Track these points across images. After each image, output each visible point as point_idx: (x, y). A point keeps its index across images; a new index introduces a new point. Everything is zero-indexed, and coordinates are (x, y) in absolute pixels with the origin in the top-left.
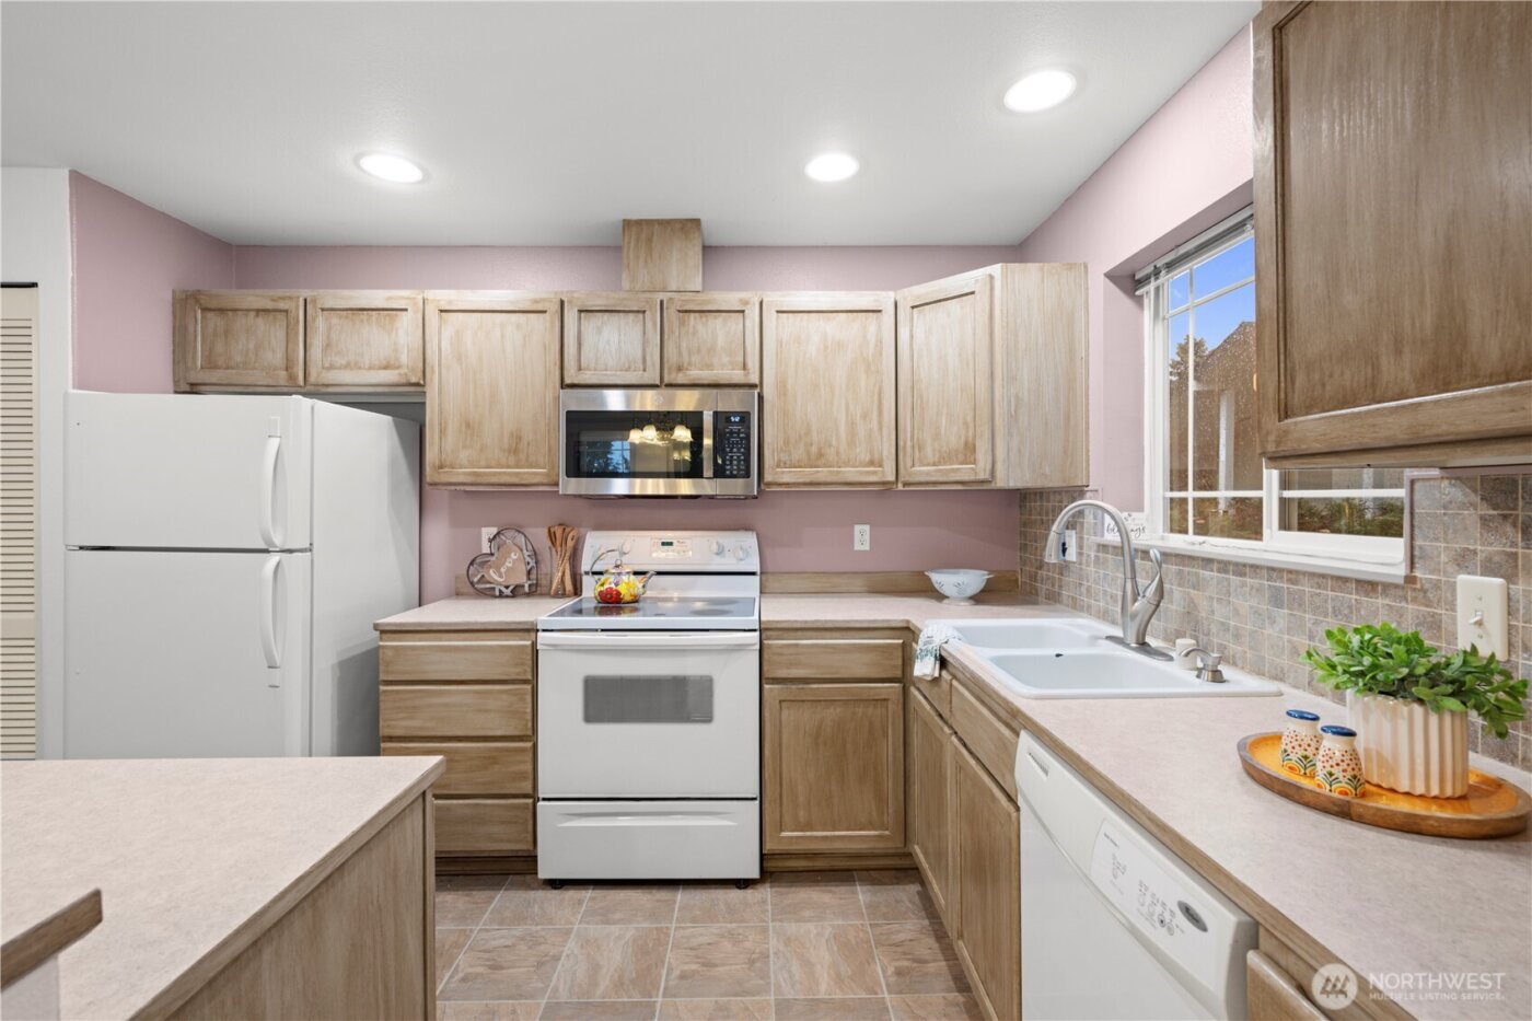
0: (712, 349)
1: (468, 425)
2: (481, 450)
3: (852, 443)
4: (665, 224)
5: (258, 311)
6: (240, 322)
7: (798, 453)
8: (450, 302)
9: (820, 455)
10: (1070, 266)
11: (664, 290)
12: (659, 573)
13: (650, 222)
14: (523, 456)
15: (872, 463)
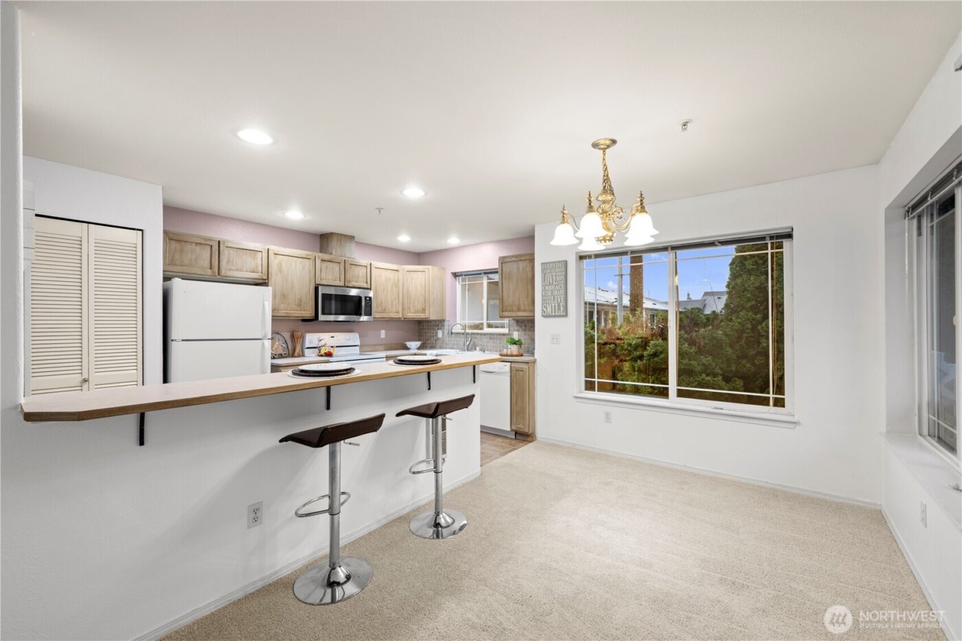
0: (358, 277)
1: (284, 296)
2: (289, 304)
3: (392, 306)
4: (345, 236)
5: (197, 244)
6: (188, 247)
7: (380, 309)
8: (278, 251)
9: (385, 310)
10: (442, 268)
11: (345, 257)
12: (337, 347)
13: (341, 235)
14: (302, 307)
15: (396, 312)
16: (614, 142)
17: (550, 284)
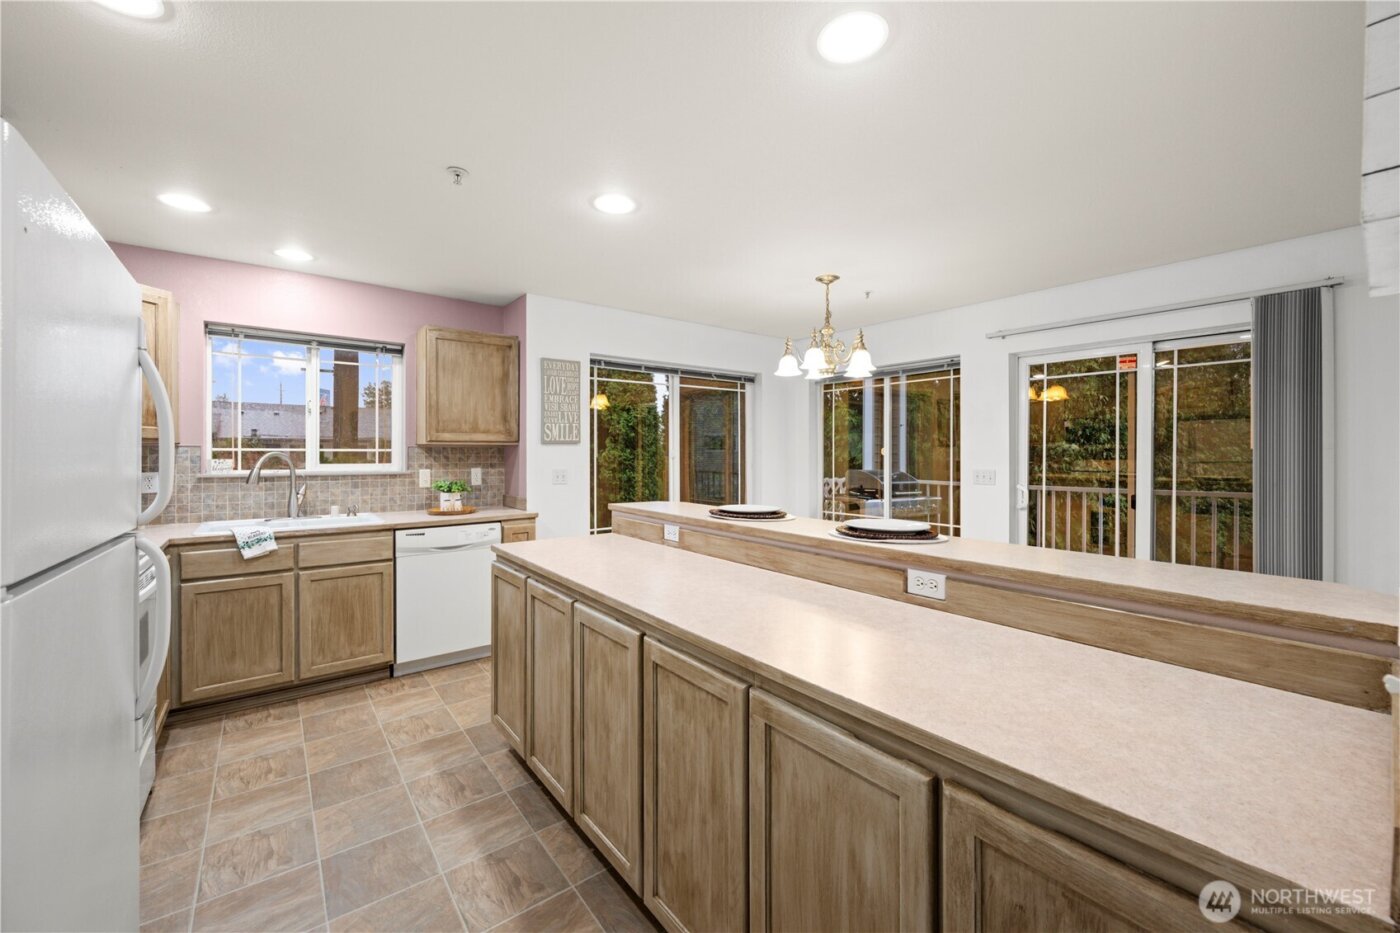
16: (836, 278)
17: (555, 393)
